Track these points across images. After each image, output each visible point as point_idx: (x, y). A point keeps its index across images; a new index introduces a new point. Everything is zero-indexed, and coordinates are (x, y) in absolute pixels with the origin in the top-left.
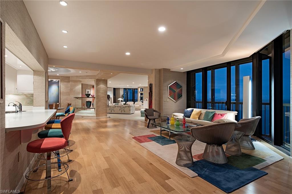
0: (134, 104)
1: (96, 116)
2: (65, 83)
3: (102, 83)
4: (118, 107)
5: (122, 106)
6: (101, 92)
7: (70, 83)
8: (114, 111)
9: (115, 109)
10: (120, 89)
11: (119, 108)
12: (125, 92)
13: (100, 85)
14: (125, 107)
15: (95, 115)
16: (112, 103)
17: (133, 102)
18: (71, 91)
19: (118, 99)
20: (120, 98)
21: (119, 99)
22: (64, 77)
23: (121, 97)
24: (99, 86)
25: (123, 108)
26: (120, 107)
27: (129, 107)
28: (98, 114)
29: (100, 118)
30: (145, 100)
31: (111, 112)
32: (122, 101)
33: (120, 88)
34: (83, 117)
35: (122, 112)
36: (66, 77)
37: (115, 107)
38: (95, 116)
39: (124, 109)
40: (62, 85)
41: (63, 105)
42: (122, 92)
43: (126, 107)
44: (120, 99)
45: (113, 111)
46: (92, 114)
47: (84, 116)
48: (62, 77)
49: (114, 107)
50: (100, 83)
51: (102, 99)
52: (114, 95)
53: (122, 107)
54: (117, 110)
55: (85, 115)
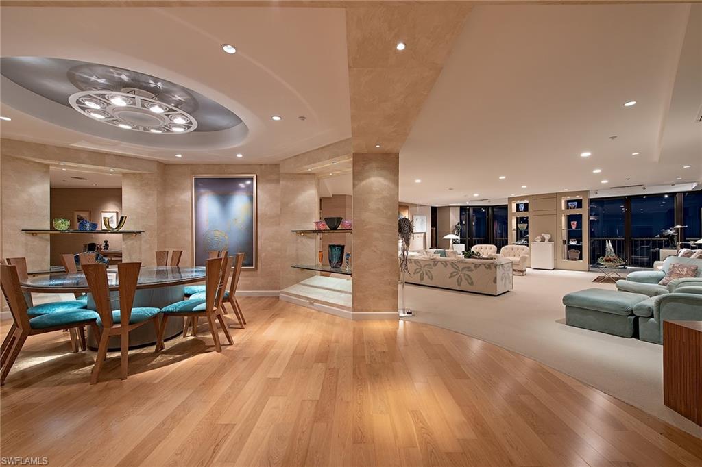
0: (498, 252)
1: (354, 309)
2: (270, 186)
3: (378, 168)
4: (445, 263)
5: (462, 262)
6: (372, 205)
7: (281, 182)
8: (432, 279)
9: (434, 271)
10: (451, 208)
11: (450, 269)
12: (463, 217)
13: (369, 177)
14: (472, 266)
15: (350, 304)
16: (428, 250)
17: (494, 247)
18: (285, 208)
19: (444, 238)
20: (449, 234)
21: (446, 237)
22: (265, 165)
23: (451, 230)
24: (364, 182)
25: (464, 268)
26: (453, 264)
27: (489, 267)
28: (360, 298)
29: (366, 318)
30: (538, 239)
31: (422, 279)
32: (455, 242)
33: (449, 206)
34: (312, 304)
35: (459, 285)
36: (271, 165)
37: (435, 265)
38: (348, 308)
39: (469, 273)
40: (263, 193)
41: (263, 255)
42: (454, 218)
43: (477, 266)
44: (451, 237)
45: (426, 277)
46: (343, 295)
47: (317, 301)
48: (261, 165)
49: (432, 263)
50: (367, 167)
51: (376, 235)
52: (432, 226)
53: (461, 266)
54: (441, 275)
55: (319, 298)
